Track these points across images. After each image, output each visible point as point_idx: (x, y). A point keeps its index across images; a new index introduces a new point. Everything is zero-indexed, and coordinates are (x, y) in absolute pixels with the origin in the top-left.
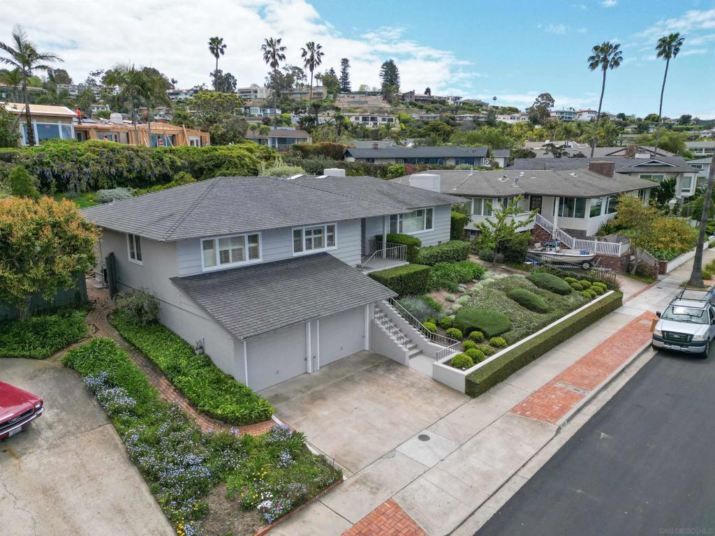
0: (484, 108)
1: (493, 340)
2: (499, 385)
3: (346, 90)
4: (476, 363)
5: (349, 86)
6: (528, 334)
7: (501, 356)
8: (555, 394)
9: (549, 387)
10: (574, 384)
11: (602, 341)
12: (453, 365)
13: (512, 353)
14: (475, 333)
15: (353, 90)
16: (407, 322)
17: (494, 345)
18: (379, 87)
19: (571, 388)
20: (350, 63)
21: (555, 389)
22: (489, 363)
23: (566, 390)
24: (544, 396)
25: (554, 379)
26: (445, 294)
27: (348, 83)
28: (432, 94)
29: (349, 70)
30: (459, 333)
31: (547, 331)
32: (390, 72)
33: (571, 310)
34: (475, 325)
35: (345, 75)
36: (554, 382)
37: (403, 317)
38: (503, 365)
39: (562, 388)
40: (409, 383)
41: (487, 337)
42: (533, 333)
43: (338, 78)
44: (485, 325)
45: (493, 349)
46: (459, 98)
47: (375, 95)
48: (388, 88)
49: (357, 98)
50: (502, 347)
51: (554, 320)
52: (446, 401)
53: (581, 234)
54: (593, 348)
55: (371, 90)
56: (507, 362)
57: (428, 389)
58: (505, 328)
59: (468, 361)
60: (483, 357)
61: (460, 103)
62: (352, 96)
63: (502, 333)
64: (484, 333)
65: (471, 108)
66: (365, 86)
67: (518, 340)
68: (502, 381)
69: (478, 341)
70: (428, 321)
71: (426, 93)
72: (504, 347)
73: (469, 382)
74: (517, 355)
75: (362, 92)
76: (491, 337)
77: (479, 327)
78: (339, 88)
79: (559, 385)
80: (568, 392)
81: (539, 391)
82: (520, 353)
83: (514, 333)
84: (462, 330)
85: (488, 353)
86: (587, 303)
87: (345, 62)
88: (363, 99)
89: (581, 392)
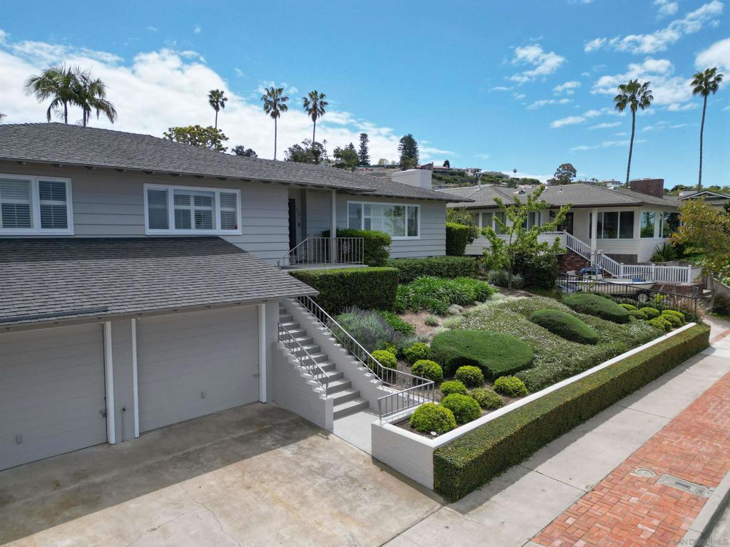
0: (505, 179)
1: (499, 381)
2: (510, 473)
3: (365, 164)
4: (460, 423)
5: (368, 160)
6: (566, 375)
7: (515, 411)
8: (638, 495)
9: (618, 478)
10: (672, 471)
11: (700, 394)
12: (413, 428)
13: (538, 406)
14: (465, 369)
15: (372, 163)
16: (344, 350)
17: (502, 391)
18: (398, 160)
19: (668, 480)
20: (369, 138)
21: (633, 482)
22: (490, 423)
23: (659, 484)
24: (612, 500)
25: (628, 461)
26: (426, 316)
27: (367, 157)
28: (451, 167)
29: (368, 145)
30: (436, 367)
31: (601, 371)
32: (409, 147)
33: (637, 344)
34: (467, 355)
35: (364, 150)
36: (629, 468)
37: (338, 342)
38: (518, 427)
39: (648, 482)
40: (316, 465)
41: (490, 377)
42: (576, 373)
43: (358, 151)
44: (485, 356)
45: (500, 397)
46: (478, 170)
47: (394, 168)
48: (407, 161)
49: (375, 170)
50: (517, 394)
51: (610, 355)
52: (387, 508)
53: (631, 259)
54: (688, 404)
55: (390, 164)
56: (526, 421)
57: (353, 480)
58: (525, 361)
59: (444, 417)
60: (478, 411)
61: (480, 175)
62: (371, 168)
63: (518, 370)
64: (484, 369)
65: (491, 179)
66: (384, 160)
67: (549, 382)
68: (518, 462)
69: (471, 383)
70: (384, 348)
71: (444, 165)
72: (521, 395)
73: (441, 464)
74: (549, 410)
75: (381, 165)
76: (498, 376)
77: (475, 358)
78: (358, 161)
79: (641, 473)
80: (664, 489)
81: (599, 487)
82: (553, 405)
83: (540, 371)
84: (443, 365)
85: (489, 404)
86: (659, 335)
87: (364, 137)
88: (382, 172)
89: (693, 489)
